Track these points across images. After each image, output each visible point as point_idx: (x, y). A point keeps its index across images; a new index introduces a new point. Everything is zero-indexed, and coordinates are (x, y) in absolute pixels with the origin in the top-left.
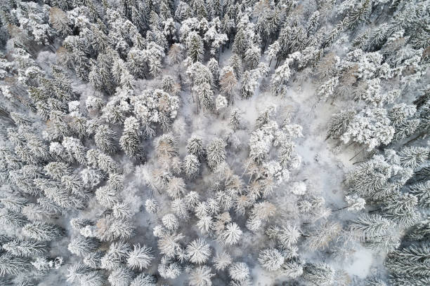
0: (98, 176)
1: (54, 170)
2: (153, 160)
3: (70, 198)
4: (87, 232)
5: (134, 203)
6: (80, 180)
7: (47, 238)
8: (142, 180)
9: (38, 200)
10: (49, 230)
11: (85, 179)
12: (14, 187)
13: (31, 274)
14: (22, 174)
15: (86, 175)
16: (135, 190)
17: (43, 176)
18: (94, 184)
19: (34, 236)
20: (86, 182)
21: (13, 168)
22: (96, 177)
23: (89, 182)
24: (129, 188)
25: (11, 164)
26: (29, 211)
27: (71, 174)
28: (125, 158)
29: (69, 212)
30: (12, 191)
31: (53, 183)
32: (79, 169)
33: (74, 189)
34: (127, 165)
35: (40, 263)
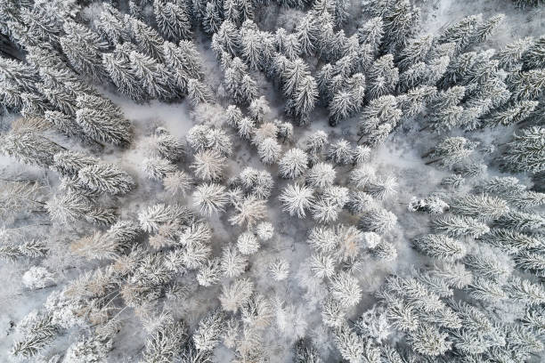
0: (365, 326)
1: (431, 341)
2: (286, 347)
3: (405, 293)
4: (372, 239)
5: (305, 276)
6: (391, 321)
7: (433, 237)
8: (295, 312)
9: (451, 292)
10: (431, 248)
11: (383, 321)
12: (494, 317)
13: (450, 194)
14: (485, 338)
15: (381, 327)
16: (306, 296)
17: (452, 332)
18: (371, 312)
19: (449, 241)
20: (382, 317)
21: (502, 350)
22: (367, 324)
23: (378, 315)
24: (314, 300)
25: (506, 357)
26: (464, 278)
27: (407, 332)
28: (326, 354)
29: (408, 272)
30: (497, 311)
31: (432, 319)
32: (396, 340)
33: (400, 306)
34: (320, 340)
35: (438, 205)
